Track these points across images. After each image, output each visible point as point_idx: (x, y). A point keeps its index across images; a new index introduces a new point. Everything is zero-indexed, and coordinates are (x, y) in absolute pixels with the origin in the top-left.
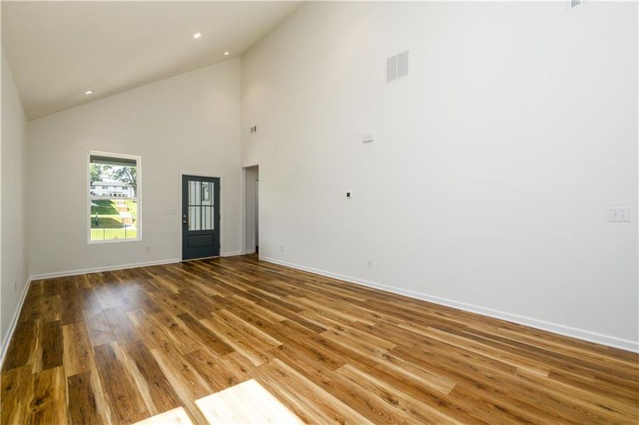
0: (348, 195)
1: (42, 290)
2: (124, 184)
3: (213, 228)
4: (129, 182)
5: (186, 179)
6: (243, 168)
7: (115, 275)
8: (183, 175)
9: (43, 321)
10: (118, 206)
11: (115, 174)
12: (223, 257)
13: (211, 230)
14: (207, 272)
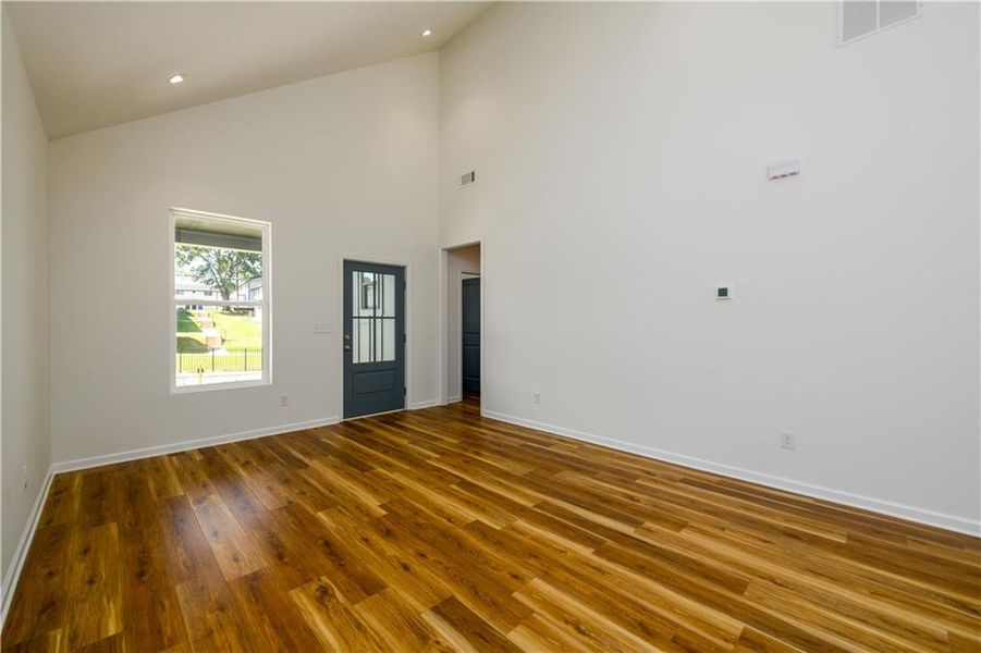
0: (723, 292)
1: (77, 504)
2: (208, 288)
3: (393, 358)
4: (215, 284)
5: (351, 266)
6: (444, 250)
7: (227, 457)
8: (345, 261)
9: (73, 638)
10: (199, 319)
11: (195, 273)
12: (411, 411)
13: (388, 362)
14: (403, 446)
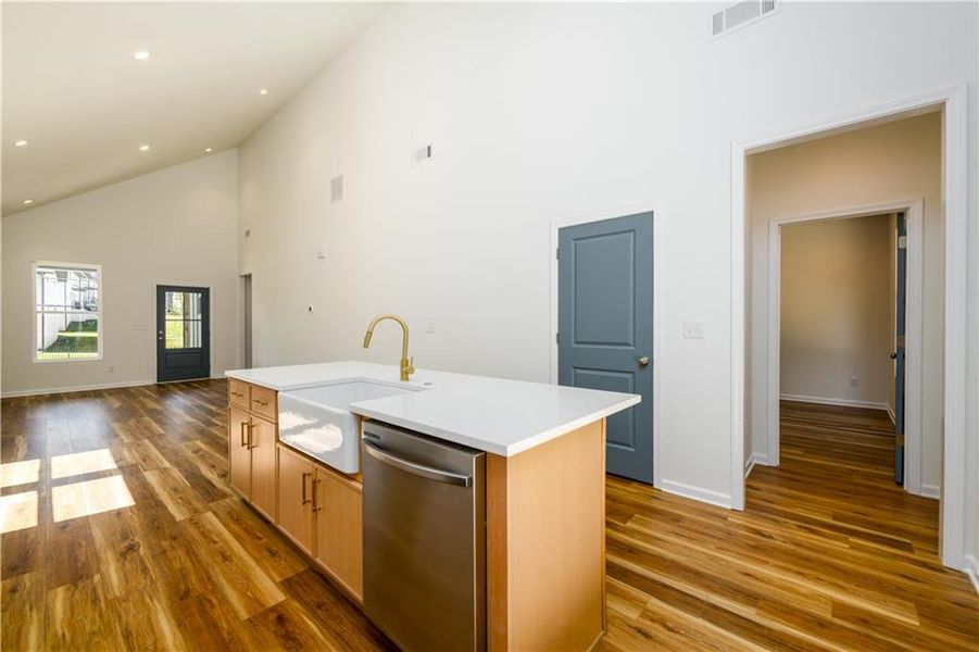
0: (310, 309)
3: (200, 346)
5: (162, 290)
6: (242, 276)
8: (158, 286)
12: (214, 380)
13: (198, 348)
